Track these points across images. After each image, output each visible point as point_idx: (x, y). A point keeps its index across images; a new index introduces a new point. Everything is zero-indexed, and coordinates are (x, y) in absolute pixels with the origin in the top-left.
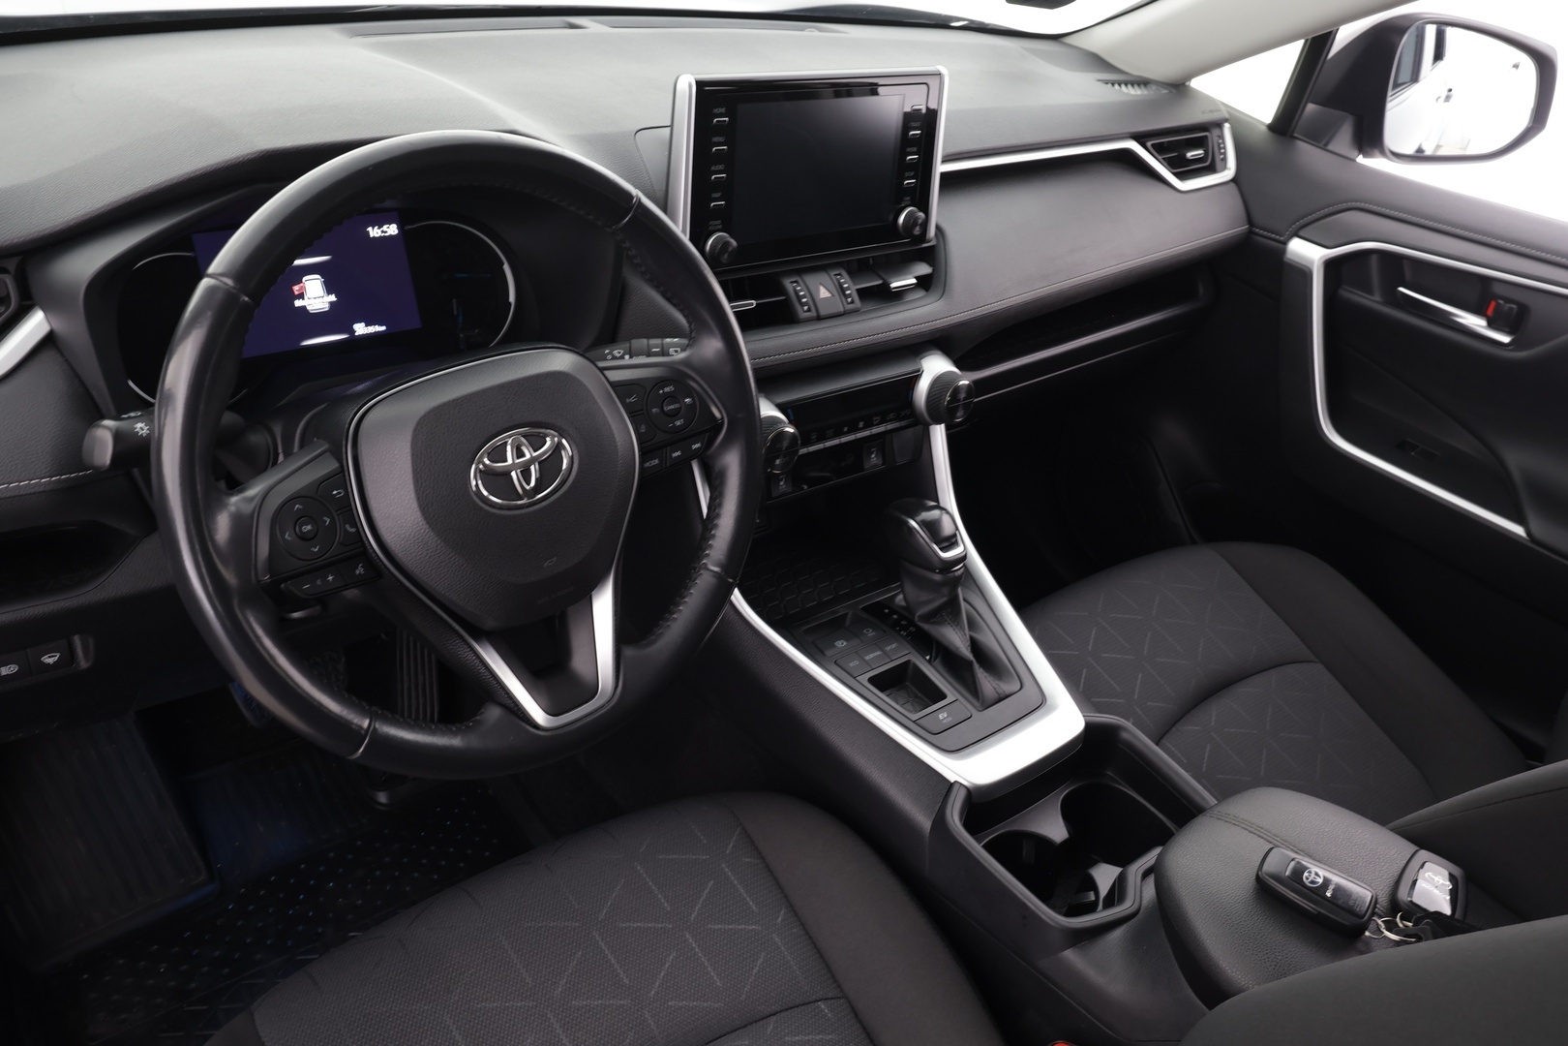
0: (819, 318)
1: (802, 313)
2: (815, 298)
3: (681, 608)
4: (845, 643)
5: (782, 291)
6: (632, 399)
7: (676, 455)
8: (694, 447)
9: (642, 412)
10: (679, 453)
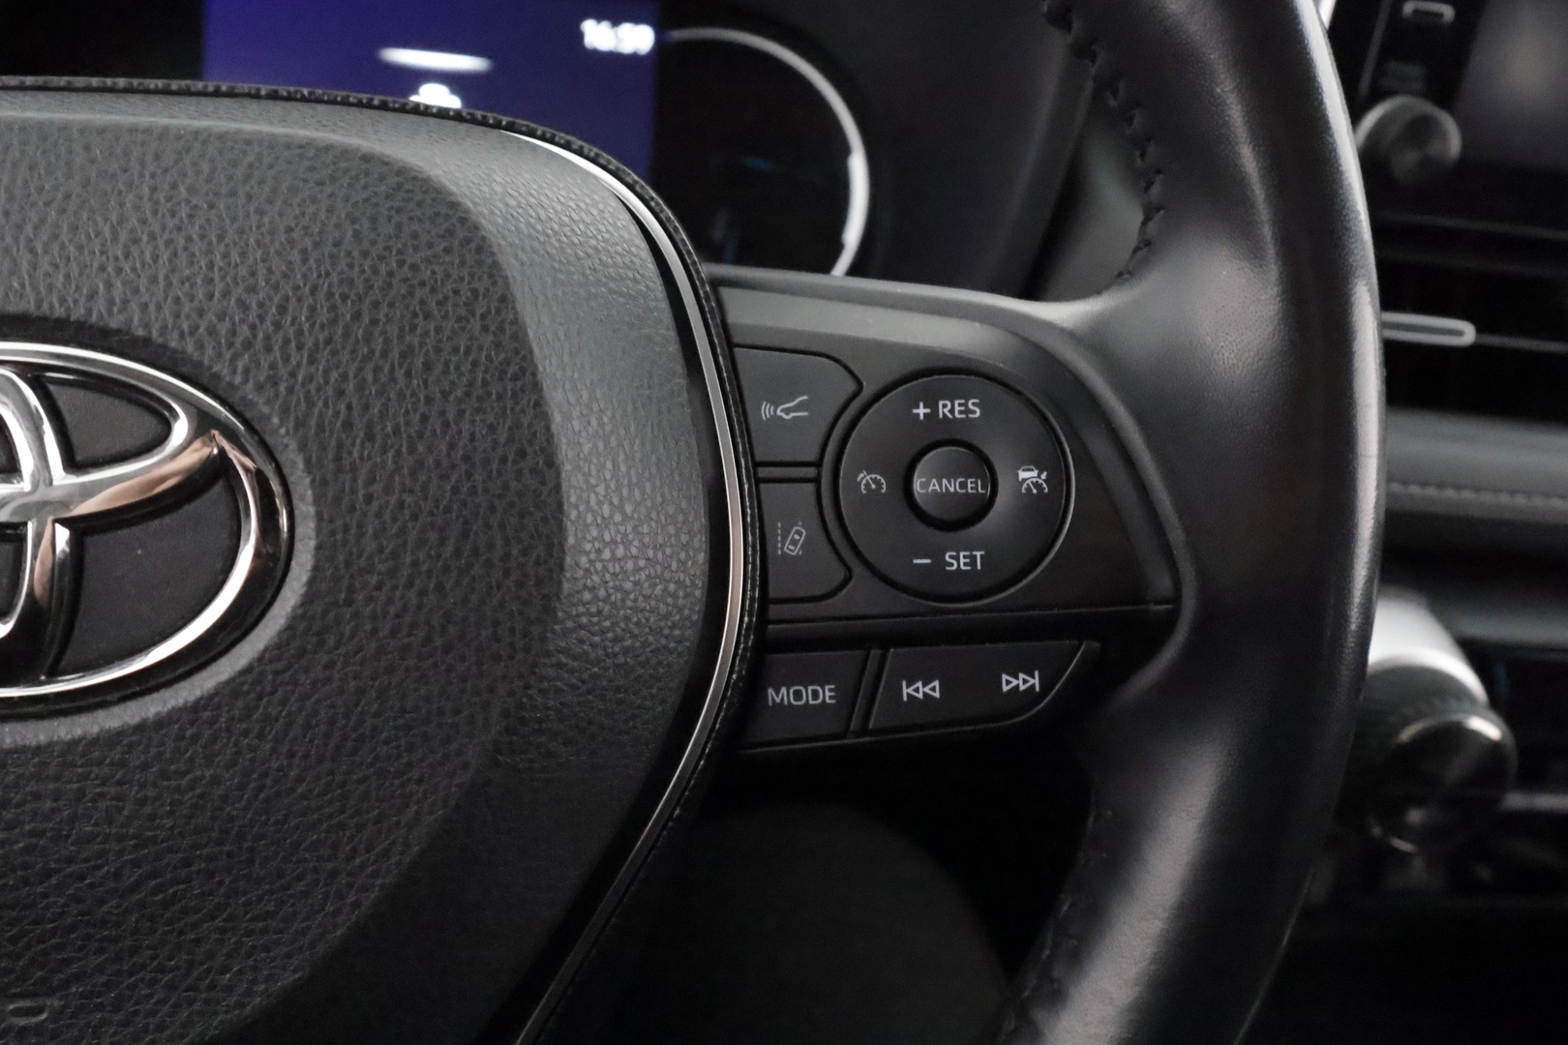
6: (787, 411)
7: (919, 690)
8: (1008, 683)
9: (811, 472)
10: (934, 689)
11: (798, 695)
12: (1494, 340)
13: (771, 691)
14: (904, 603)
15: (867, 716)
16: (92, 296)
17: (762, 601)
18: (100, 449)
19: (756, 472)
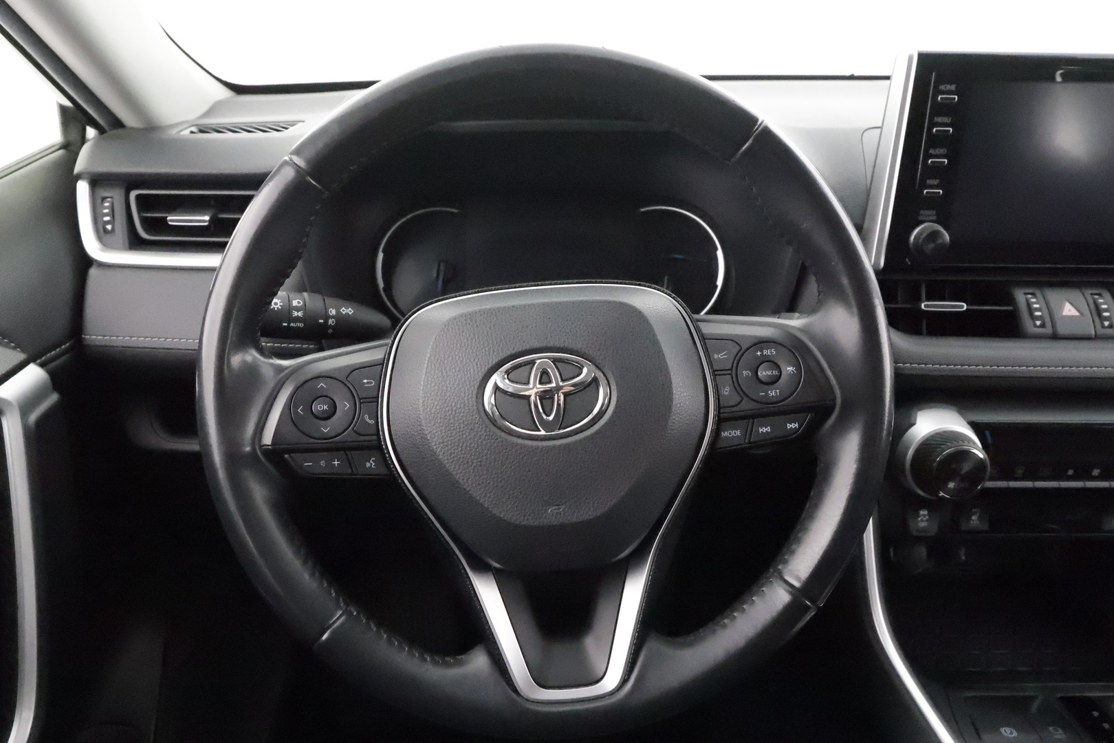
0: (1055, 337)
1: (1029, 326)
2: (1055, 312)
3: (735, 614)
4: (1015, 734)
5: (1011, 300)
6: (722, 356)
7: (764, 430)
8: (789, 426)
9: (729, 372)
10: (768, 429)
11: (730, 434)
12: (970, 307)
13: (722, 433)
14: (759, 406)
15: (750, 438)
16: (565, 341)
17: (719, 407)
18: (568, 376)
19: (715, 373)
